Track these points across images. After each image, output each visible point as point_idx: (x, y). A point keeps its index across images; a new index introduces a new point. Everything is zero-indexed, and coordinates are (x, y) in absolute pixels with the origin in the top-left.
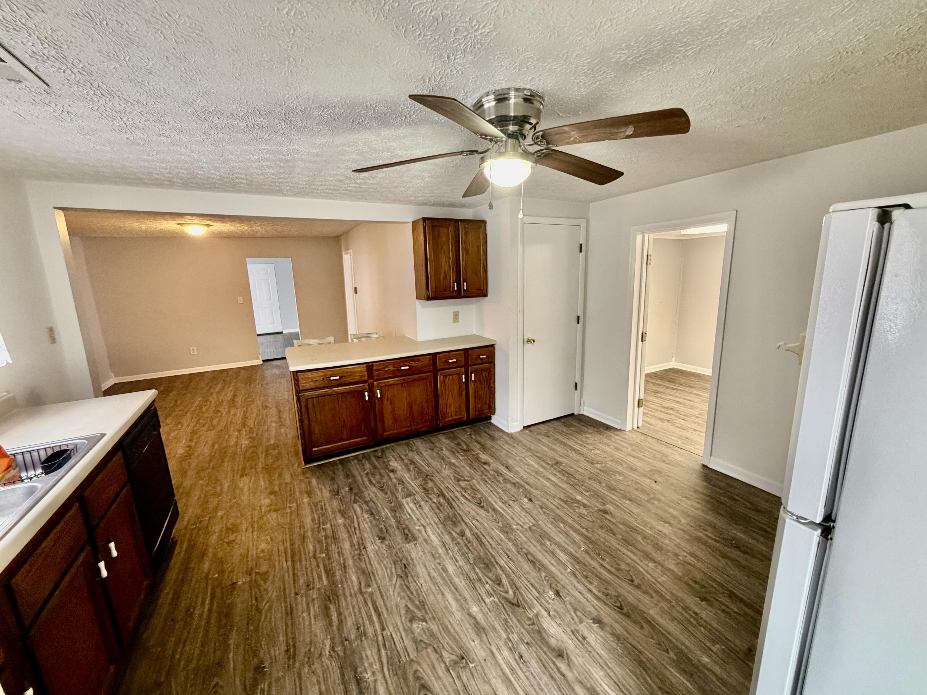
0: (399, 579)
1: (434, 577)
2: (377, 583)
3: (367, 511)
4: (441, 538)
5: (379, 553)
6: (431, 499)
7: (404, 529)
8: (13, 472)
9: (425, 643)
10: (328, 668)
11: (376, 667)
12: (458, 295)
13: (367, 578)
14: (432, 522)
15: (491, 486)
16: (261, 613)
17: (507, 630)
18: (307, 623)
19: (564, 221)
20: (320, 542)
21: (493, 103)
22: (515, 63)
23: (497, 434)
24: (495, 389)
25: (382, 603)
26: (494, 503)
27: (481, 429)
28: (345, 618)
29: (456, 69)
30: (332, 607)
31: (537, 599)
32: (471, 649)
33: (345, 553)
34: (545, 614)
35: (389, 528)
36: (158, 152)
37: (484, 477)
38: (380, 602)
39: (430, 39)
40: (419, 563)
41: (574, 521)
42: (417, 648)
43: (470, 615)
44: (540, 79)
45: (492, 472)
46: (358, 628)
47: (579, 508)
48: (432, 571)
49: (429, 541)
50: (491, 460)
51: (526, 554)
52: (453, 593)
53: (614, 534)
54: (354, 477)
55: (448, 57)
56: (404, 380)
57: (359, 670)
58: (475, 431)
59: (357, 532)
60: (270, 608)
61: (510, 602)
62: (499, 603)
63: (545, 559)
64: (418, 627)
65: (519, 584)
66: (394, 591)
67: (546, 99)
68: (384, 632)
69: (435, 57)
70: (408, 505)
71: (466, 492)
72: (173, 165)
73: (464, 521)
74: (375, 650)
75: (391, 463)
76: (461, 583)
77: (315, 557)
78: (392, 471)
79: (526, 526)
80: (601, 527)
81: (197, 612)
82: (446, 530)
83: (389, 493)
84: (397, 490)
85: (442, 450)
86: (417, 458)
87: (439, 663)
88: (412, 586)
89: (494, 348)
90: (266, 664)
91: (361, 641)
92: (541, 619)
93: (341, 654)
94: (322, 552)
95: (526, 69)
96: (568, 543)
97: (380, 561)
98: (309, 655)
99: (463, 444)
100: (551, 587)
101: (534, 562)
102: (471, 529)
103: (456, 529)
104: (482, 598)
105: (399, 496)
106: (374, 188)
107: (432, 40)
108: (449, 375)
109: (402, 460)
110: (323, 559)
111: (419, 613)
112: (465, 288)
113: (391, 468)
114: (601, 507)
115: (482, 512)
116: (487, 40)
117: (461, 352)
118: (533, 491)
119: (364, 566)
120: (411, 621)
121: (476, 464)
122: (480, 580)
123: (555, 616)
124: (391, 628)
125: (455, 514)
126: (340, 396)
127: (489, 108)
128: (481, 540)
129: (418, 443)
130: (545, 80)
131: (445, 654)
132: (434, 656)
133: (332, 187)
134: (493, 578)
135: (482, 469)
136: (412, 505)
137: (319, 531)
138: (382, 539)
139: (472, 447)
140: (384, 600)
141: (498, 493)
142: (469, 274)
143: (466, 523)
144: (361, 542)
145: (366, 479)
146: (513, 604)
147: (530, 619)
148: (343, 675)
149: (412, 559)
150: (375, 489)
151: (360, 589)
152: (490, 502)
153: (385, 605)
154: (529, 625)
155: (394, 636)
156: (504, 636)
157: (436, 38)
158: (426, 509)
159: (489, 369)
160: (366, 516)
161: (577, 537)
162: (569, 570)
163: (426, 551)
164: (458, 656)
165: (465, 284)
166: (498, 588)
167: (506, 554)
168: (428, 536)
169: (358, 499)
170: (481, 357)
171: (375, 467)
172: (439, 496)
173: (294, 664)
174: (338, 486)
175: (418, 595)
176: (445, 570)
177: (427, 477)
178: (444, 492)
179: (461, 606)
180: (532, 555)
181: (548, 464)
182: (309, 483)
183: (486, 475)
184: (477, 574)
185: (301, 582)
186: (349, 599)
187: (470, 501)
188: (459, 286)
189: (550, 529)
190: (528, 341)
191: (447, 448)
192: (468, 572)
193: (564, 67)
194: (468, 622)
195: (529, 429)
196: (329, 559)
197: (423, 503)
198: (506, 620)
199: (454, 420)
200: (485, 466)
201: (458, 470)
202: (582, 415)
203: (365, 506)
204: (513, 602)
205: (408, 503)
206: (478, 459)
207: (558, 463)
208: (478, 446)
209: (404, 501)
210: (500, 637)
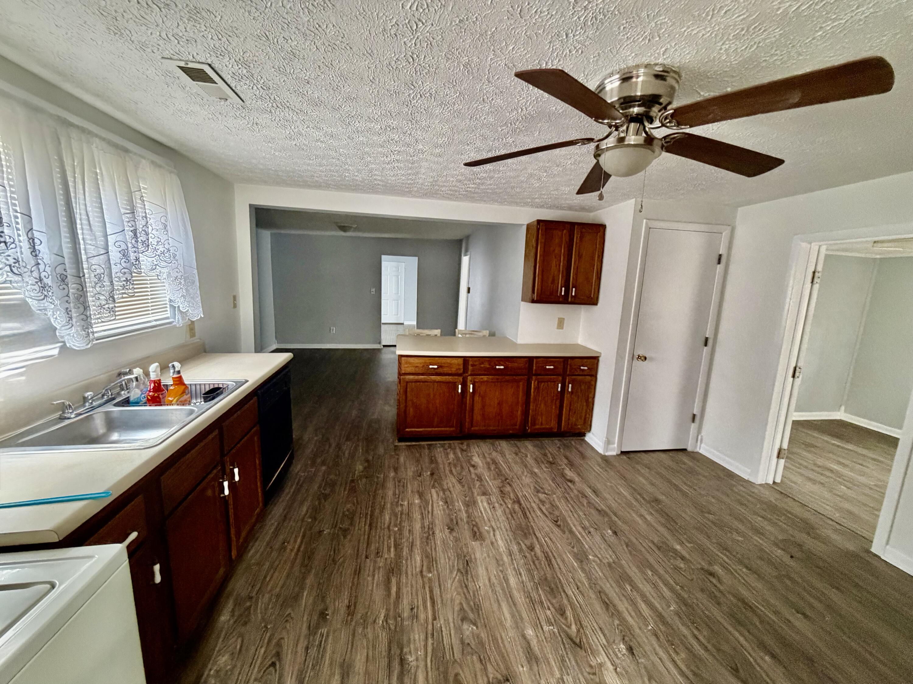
0: (459, 574)
1: (494, 584)
2: (437, 571)
3: (442, 498)
4: (509, 545)
5: (445, 542)
6: (506, 503)
7: (474, 526)
8: (185, 397)
9: (472, 648)
10: (378, 636)
11: (421, 653)
12: (565, 300)
13: (429, 562)
14: (503, 527)
15: (572, 506)
16: (335, 564)
17: (562, 670)
18: (370, 588)
19: (703, 227)
20: (396, 516)
21: (617, 83)
22: (644, 33)
23: (588, 453)
24: (593, 404)
25: (439, 592)
26: (572, 526)
27: (572, 444)
28: (403, 595)
29: (575, 48)
30: (394, 581)
31: (604, 647)
32: (518, 673)
33: (415, 532)
34: (611, 668)
35: (459, 520)
36: (317, 157)
37: (567, 496)
38: (436, 591)
39: (547, 15)
40: (481, 564)
41: (667, 572)
42: (463, 650)
43: (524, 636)
44: (676, 50)
45: (575, 491)
46: (412, 609)
47: (675, 558)
48: (493, 578)
49: (496, 544)
50: (577, 479)
51: (600, 592)
52: (510, 607)
53: (719, 604)
54: (437, 463)
55: (567, 35)
56: (497, 379)
57: (405, 650)
58: (564, 445)
59: (430, 516)
60: (344, 562)
61: (571, 639)
62: (558, 634)
63: (623, 606)
64: (468, 629)
65: (585, 623)
66: (452, 585)
67: (683, 75)
68: (435, 622)
69: (552, 37)
70: (482, 503)
71: (543, 505)
72: (328, 168)
73: (535, 534)
74: (422, 637)
75: (474, 458)
76: (520, 598)
77: (389, 527)
78: (473, 466)
79: (605, 561)
80: (702, 590)
81: (289, 547)
82: (515, 539)
83: (466, 485)
84: (474, 485)
85: (527, 456)
86: (500, 459)
87: (482, 676)
88: (471, 585)
89: (598, 361)
90: (330, 612)
91: (412, 623)
92: (605, 672)
93: (393, 627)
94: (396, 526)
95: (658, 39)
96: (655, 595)
97: (445, 551)
98: (365, 618)
99: (549, 455)
100: (624, 639)
101: (607, 604)
102: (541, 546)
103: (526, 541)
104: (540, 623)
105: (475, 492)
106: (491, 189)
107: (549, 16)
108: (544, 382)
109: (484, 457)
110: (395, 533)
111: (471, 616)
112: (573, 294)
113: (473, 463)
114: (706, 567)
115: (556, 530)
116: (612, 7)
117: (561, 360)
118: (620, 523)
119: (429, 550)
120: (463, 620)
121: (559, 480)
122: (542, 603)
123: (622, 675)
124: (442, 622)
125: (528, 526)
126: (436, 384)
127: (612, 90)
128: (550, 560)
129: (504, 444)
130: (682, 49)
131: (490, 668)
132: (478, 666)
133: (453, 188)
134: (557, 606)
135: (566, 487)
136: (485, 504)
137: (397, 506)
138: (451, 530)
139: (558, 460)
140: (441, 589)
141: (579, 516)
142: (581, 279)
143: (537, 538)
144: (431, 526)
145: (447, 469)
146: (574, 643)
147: (591, 666)
148: (390, 650)
149: (475, 559)
150: (454, 480)
151: (421, 572)
152: (568, 524)
153: (441, 596)
154: (589, 673)
155: (443, 629)
156: (557, 674)
157: (554, 13)
158: (499, 512)
159: (590, 382)
160: (441, 503)
161: (667, 593)
162: (650, 628)
163: (491, 555)
164: (503, 676)
165: (574, 289)
166: (561, 619)
167: (577, 585)
168: (496, 540)
169: (437, 485)
170: (582, 368)
171: (458, 459)
172: (514, 502)
173: (351, 621)
174: (422, 468)
175: (474, 595)
176: (507, 581)
177: (506, 481)
178: (521, 499)
179: (516, 623)
180: (606, 595)
181: (644, 498)
182: (398, 459)
183: (568, 494)
184: (540, 595)
185: (373, 547)
186: (410, 577)
187: (547, 517)
188: (567, 292)
189: (634, 572)
190: (639, 357)
191: (532, 456)
192: (531, 591)
193: (709, 29)
194: (520, 644)
195: (628, 456)
196: (401, 534)
197: (497, 505)
198: (562, 656)
199: (544, 429)
200: (569, 484)
201: (539, 480)
202: (698, 453)
203: (441, 494)
204: (574, 639)
205: (482, 502)
206: (563, 476)
207: (657, 501)
208: (565, 461)
209: (479, 499)
210: (552, 675)
